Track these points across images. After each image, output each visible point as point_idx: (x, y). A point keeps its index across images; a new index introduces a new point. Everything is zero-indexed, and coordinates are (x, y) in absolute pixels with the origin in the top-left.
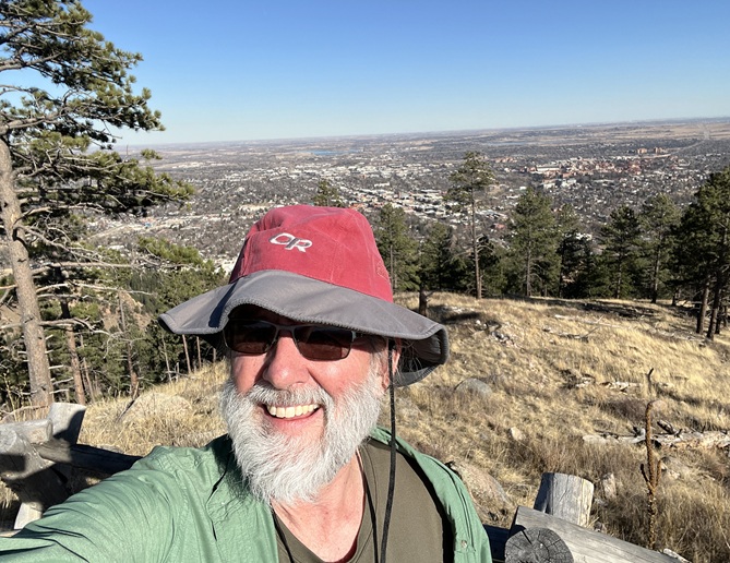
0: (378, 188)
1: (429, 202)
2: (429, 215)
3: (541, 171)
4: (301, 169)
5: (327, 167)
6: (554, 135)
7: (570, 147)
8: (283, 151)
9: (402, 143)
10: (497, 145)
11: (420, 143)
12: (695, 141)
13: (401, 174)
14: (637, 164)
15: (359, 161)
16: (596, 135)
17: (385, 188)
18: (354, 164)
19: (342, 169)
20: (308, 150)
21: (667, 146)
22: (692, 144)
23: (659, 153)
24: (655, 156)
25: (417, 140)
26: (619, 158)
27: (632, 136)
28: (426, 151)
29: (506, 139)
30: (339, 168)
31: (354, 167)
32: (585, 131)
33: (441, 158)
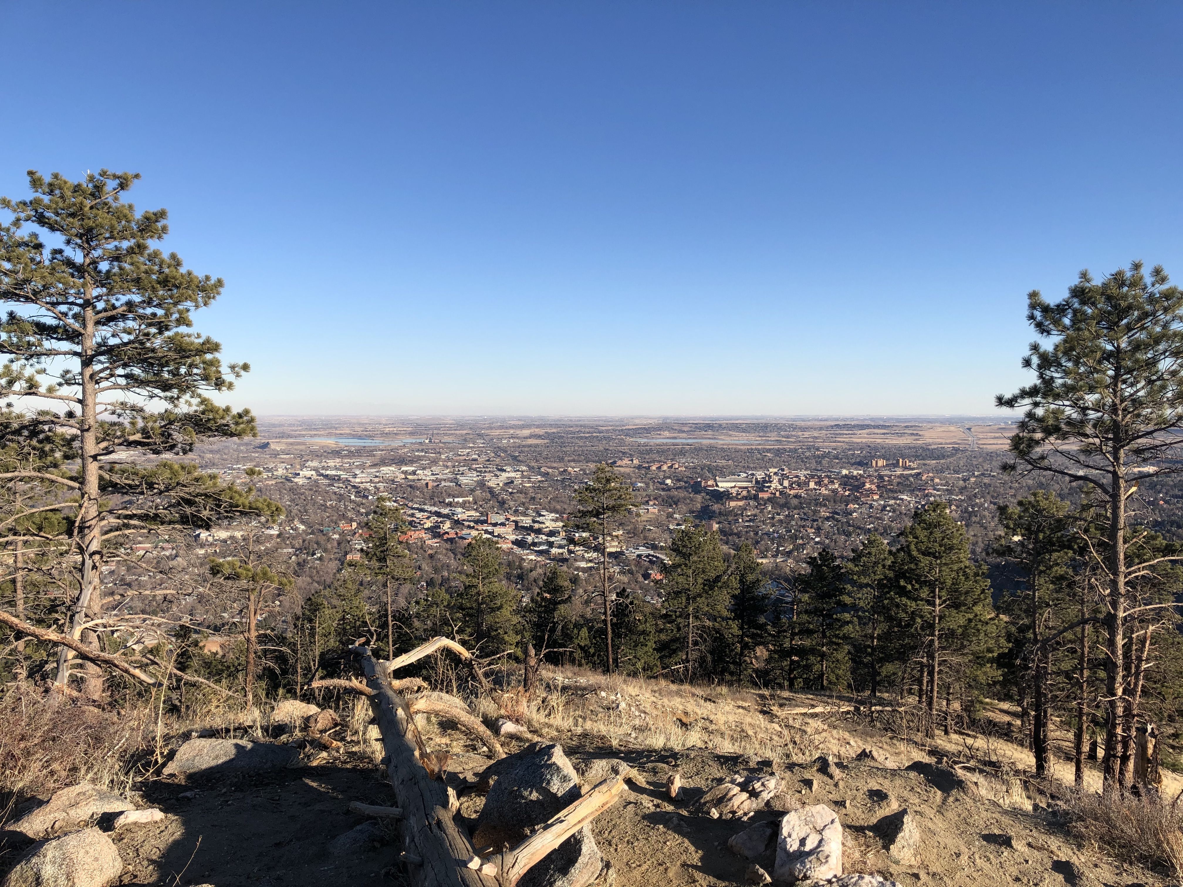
0: (450, 504)
1: (539, 532)
2: (540, 553)
3: (723, 485)
4: (316, 470)
5: (362, 467)
6: (744, 431)
7: (769, 451)
8: (283, 436)
9: (498, 432)
10: (653, 442)
11: (526, 432)
12: (957, 450)
13: (492, 483)
14: (872, 482)
15: (419, 458)
16: (807, 434)
17: (463, 505)
18: (411, 462)
19: (388, 471)
20: (329, 435)
21: (917, 457)
22: (952, 455)
23: (905, 468)
24: (899, 472)
25: (522, 427)
26: (845, 472)
27: (862, 438)
28: (537, 446)
29: (667, 434)
30: (385, 469)
31: (410, 469)
32: (790, 426)
33: (561, 460)
